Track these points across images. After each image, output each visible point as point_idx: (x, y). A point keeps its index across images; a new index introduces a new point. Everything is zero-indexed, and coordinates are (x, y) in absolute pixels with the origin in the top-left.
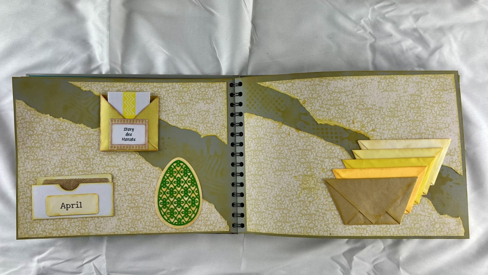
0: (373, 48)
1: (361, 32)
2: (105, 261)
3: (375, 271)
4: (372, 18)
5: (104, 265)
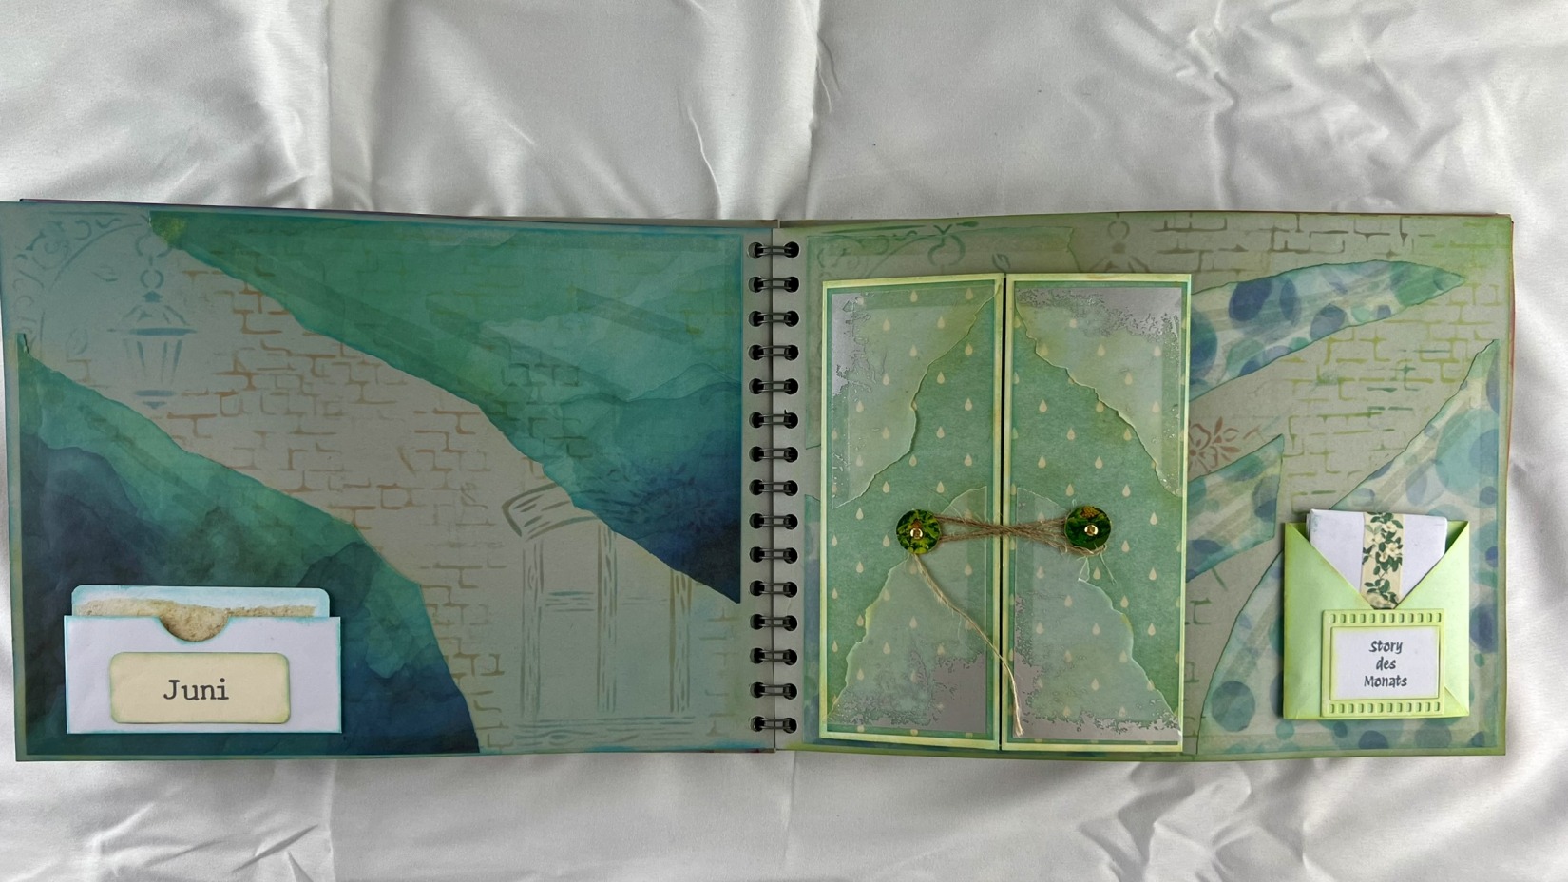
1: (1187, 74)
2: (330, 845)
3: (1222, 866)
5: (328, 860)
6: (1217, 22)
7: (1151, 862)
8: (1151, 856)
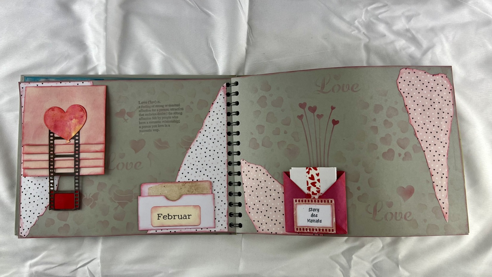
6: (363, 18)
7: (352, 268)
8: (352, 266)
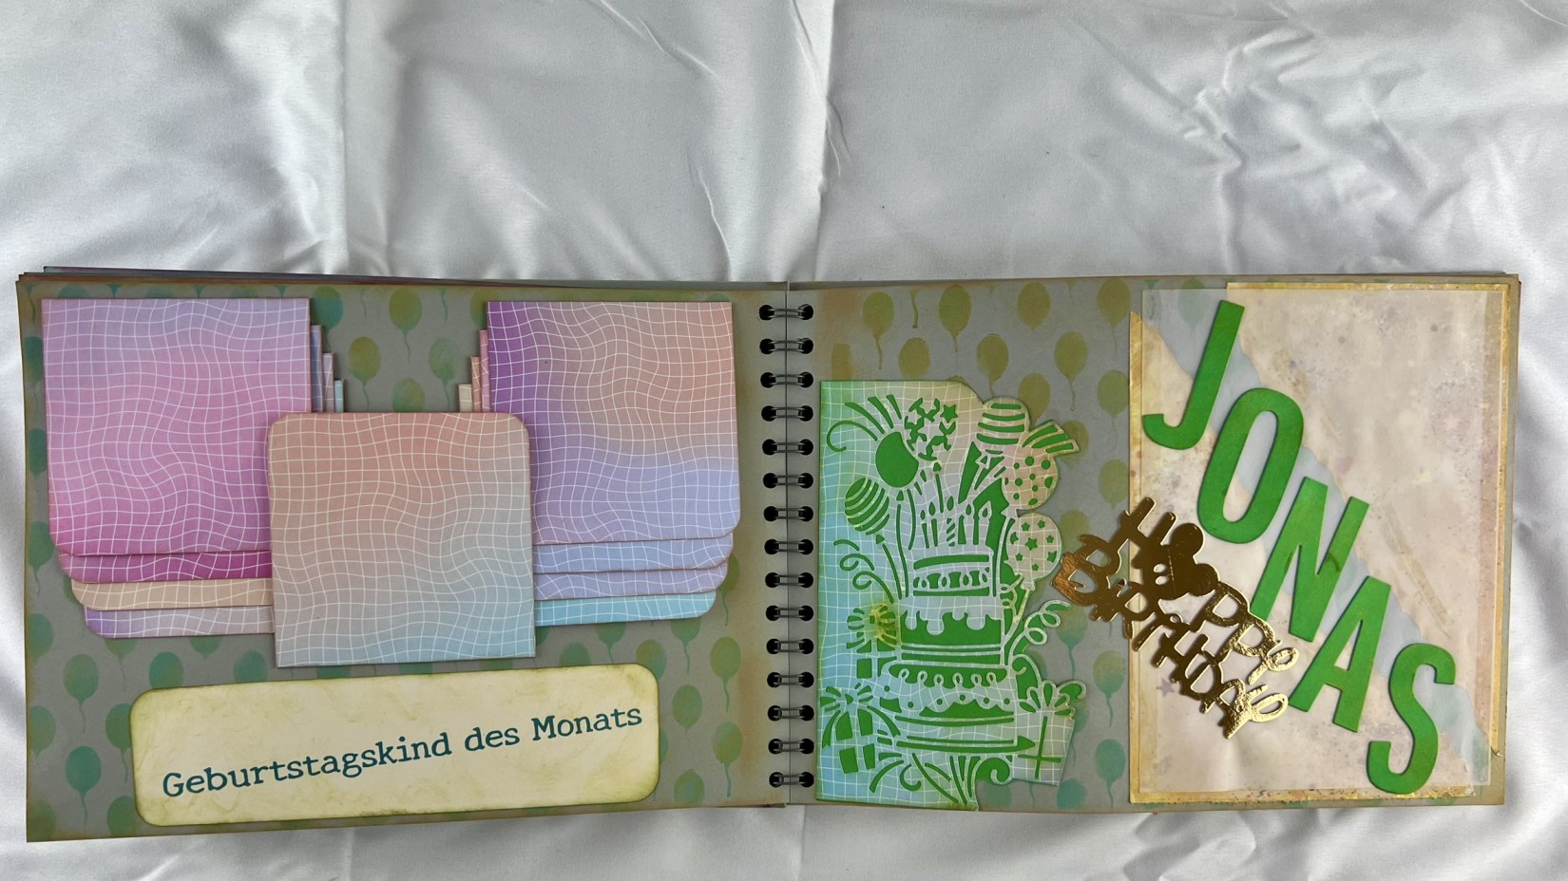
0: (1236, 191)
4: (1234, 88)
